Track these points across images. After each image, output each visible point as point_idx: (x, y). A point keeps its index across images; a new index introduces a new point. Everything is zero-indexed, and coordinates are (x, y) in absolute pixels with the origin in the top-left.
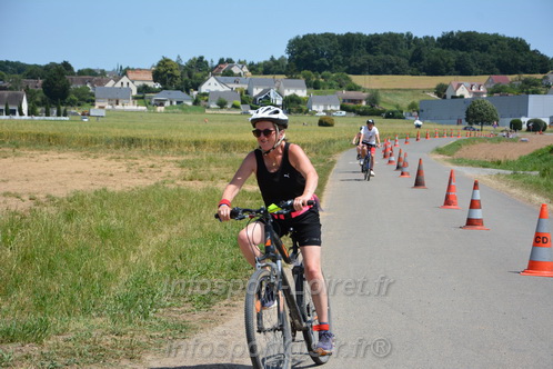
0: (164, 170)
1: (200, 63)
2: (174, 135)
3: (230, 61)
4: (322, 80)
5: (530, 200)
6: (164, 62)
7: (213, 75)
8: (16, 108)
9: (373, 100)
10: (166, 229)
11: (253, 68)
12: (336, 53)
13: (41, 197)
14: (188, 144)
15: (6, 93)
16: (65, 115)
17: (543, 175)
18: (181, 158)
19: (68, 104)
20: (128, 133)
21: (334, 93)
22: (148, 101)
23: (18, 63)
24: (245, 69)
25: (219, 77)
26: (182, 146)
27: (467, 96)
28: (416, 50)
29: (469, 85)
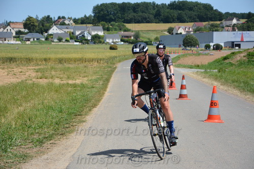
0: (27, 74)
1: (48, 19)
2: (34, 56)
3: (64, 18)
4: (111, 26)
5: (212, 84)
6: (29, 19)
7: (55, 25)
9: (137, 36)
11: (76, 21)
12: (117, 13)
14: (41, 60)
17: (219, 72)
18: (37, 68)
20: (10, 55)
21: (117, 33)
22: (21, 38)
24: (72, 22)
25: (58, 26)
26: (38, 61)
27: (184, 33)
28: (158, 11)
29: (184, 28)
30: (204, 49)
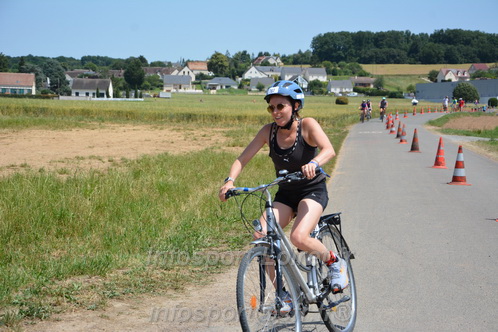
0: (213, 139)
1: (244, 56)
2: (223, 112)
3: (267, 54)
4: (338, 68)
6: (216, 56)
7: (254, 65)
8: (104, 92)
9: (379, 84)
10: (211, 184)
11: (285, 60)
12: (350, 47)
13: (118, 159)
14: (233, 118)
15: (97, 81)
16: (141, 97)
18: (227, 130)
19: (143, 89)
20: (188, 110)
21: (348, 79)
22: (203, 85)
23: (106, 58)
24: (279, 61)
25: (258, 67)
26: (228, 120)
27: (454, 80)
28: (414, 44)
29: (455, 71)
30: (486, 105)
